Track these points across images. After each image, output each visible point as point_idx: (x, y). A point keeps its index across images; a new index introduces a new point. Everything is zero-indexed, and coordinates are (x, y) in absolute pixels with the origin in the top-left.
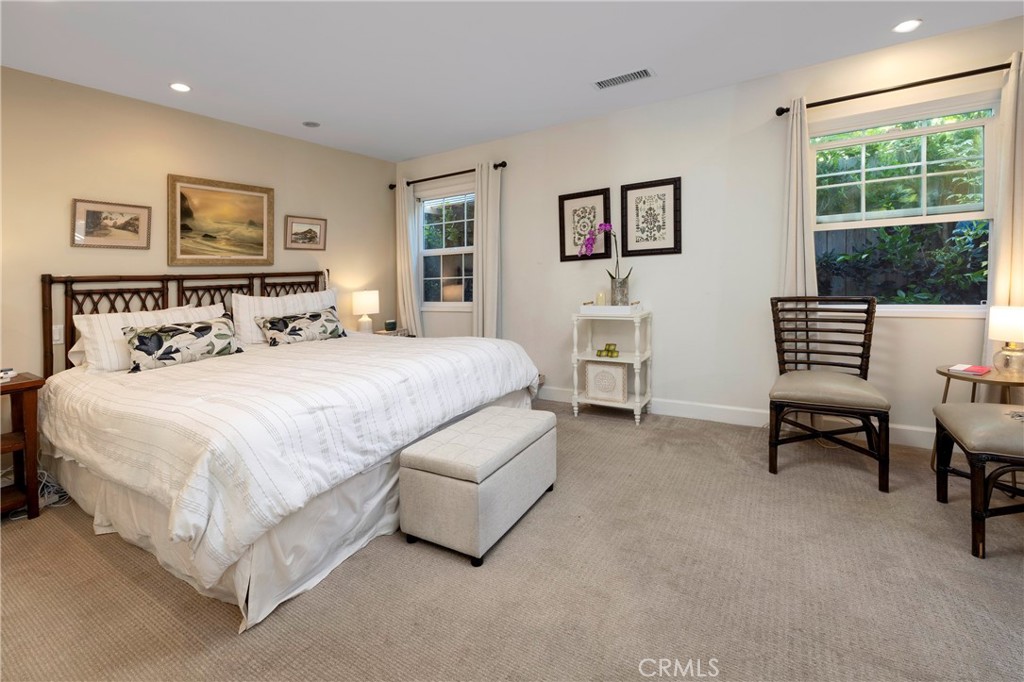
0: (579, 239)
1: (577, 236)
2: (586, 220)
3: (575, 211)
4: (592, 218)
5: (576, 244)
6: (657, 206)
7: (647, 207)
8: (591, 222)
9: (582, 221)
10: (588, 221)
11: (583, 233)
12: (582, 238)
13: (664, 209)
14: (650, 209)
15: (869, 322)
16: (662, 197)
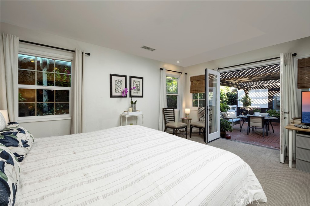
0: (117, 90)
1: (116, 89)
2: (119, 84)
3: (116, 81)
4: (121, 84)
5: (116, 92)
6: (138, 84)
7: (136, 84)
8: (121, 85)
9: (118, 84)
10: (120, 85)
11: (118, 88)
12: (118, 90)
13: (140, 85)
14: (137, 84)
15: (174, 112)
16: (139, 82)
